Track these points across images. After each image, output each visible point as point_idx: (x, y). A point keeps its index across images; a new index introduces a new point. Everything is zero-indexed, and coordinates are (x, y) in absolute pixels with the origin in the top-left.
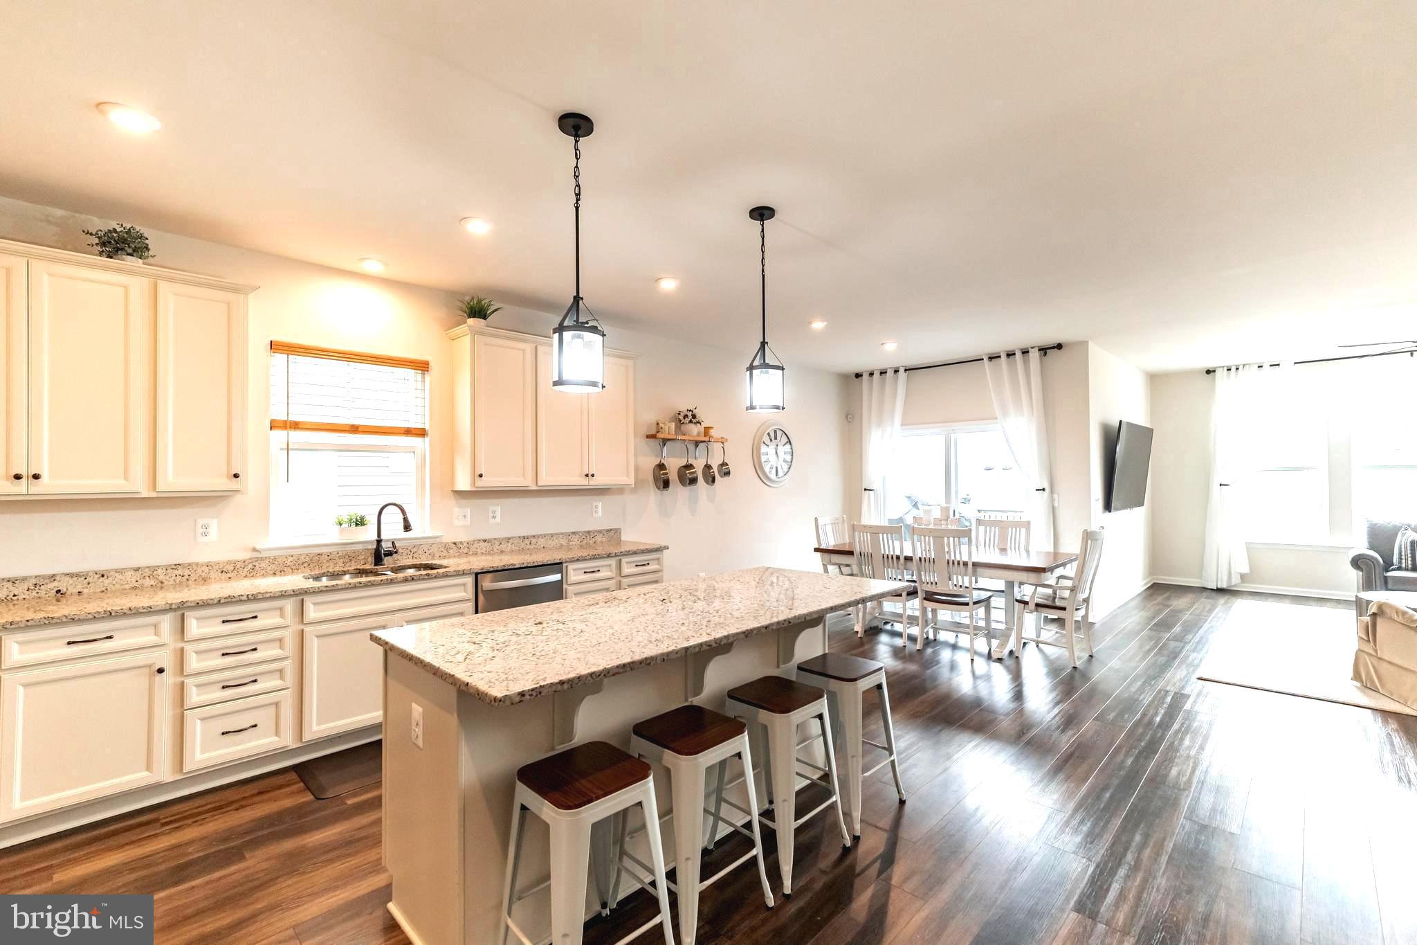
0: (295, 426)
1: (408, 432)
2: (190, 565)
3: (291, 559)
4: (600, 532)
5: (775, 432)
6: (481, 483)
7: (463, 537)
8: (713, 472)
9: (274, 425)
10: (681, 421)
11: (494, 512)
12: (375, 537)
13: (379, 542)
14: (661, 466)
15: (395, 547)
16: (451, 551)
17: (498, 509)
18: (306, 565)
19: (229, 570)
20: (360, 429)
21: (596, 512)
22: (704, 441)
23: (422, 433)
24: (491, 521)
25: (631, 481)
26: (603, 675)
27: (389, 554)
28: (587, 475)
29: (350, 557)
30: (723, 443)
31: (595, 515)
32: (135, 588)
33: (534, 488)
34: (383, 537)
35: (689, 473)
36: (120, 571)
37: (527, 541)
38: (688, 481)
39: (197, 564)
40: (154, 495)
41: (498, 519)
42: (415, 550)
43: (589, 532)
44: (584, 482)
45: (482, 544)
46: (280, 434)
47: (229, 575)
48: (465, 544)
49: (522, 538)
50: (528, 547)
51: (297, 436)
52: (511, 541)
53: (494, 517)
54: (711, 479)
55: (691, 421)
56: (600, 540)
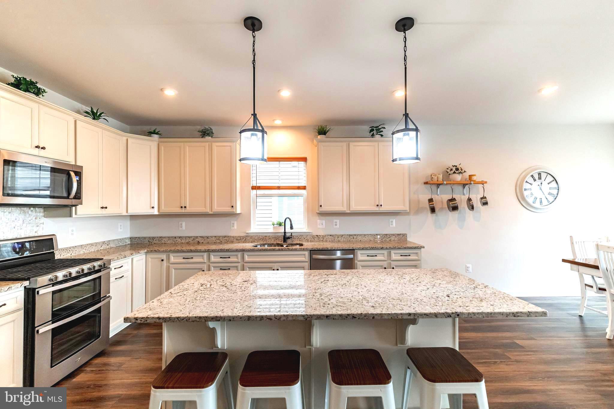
0: (259, 188)
1: (299, 188)
2: (228, 236)
3: (257, 237)
4: (394, 235)
5: (539, 174)
6: (321, 209)
7: (321, 233)
8: (472, 203)
9: (254, 188)
10: (448, 173)
11: (336, 222)
12: (283, 231)
13: (285, 233)
14: (431, 200)
15: (291, 235)
16: (315, 239)
17: (338, 221)
18: (261, 240)
19: (239, 239)
20: (281, 188)
21: (392, 224)
22: (467, 184)
23: (304, 188)
24: (335, 227)
25: (407, 209)
26: (185, 320)
27: (289, 238)
28: (377, 205)
29: (276, 238)
30: (483, 184)
31: (391, 226)
32: (215, 243)
33: (349, 212)
34: (286, 231)
35: (452, 204)
36: (212, 237)
37: (351, 237)
38: (451, 209)
39: (230, 236)
40: (212, 213)
41: (338, 226)
42: (300, 237)
43: (386, 235)
44: (377, 209)
45: (329, 237)
46: (254, 191)
47: (239, 241)
48: (322, 236)
49: (349, 236)
50: (352, 240)
51: (260, 192)
52: (343, 236)
53: (336, 225)
54: (471, 207)
55: (454, 173)
56: (393, 239)
